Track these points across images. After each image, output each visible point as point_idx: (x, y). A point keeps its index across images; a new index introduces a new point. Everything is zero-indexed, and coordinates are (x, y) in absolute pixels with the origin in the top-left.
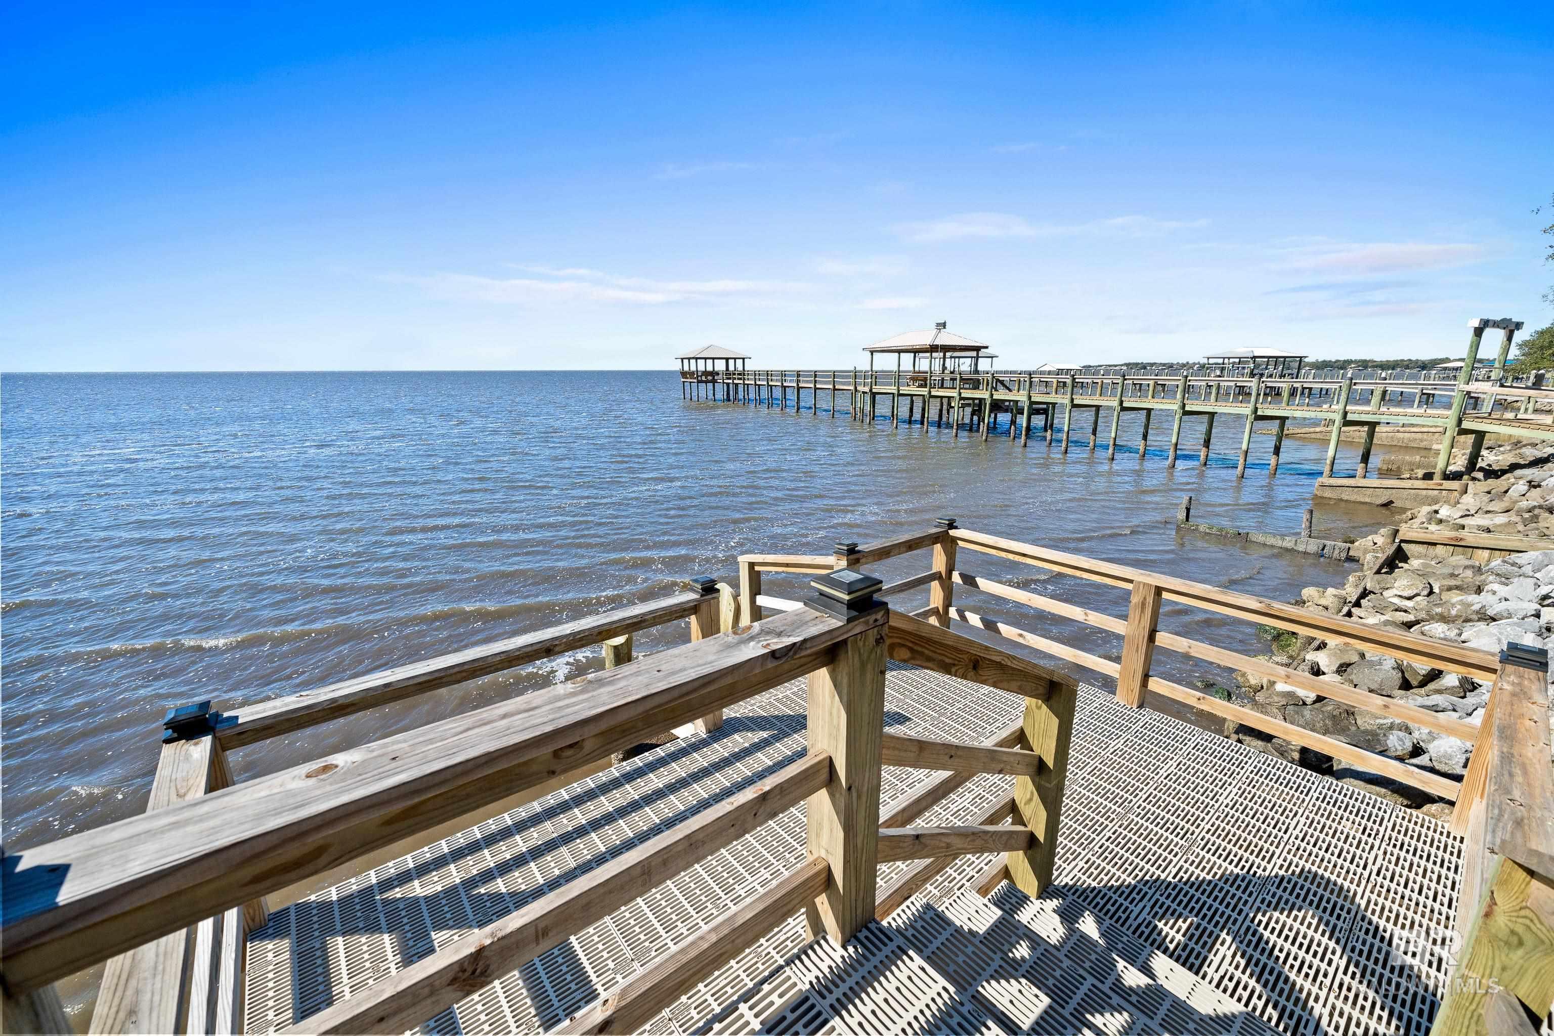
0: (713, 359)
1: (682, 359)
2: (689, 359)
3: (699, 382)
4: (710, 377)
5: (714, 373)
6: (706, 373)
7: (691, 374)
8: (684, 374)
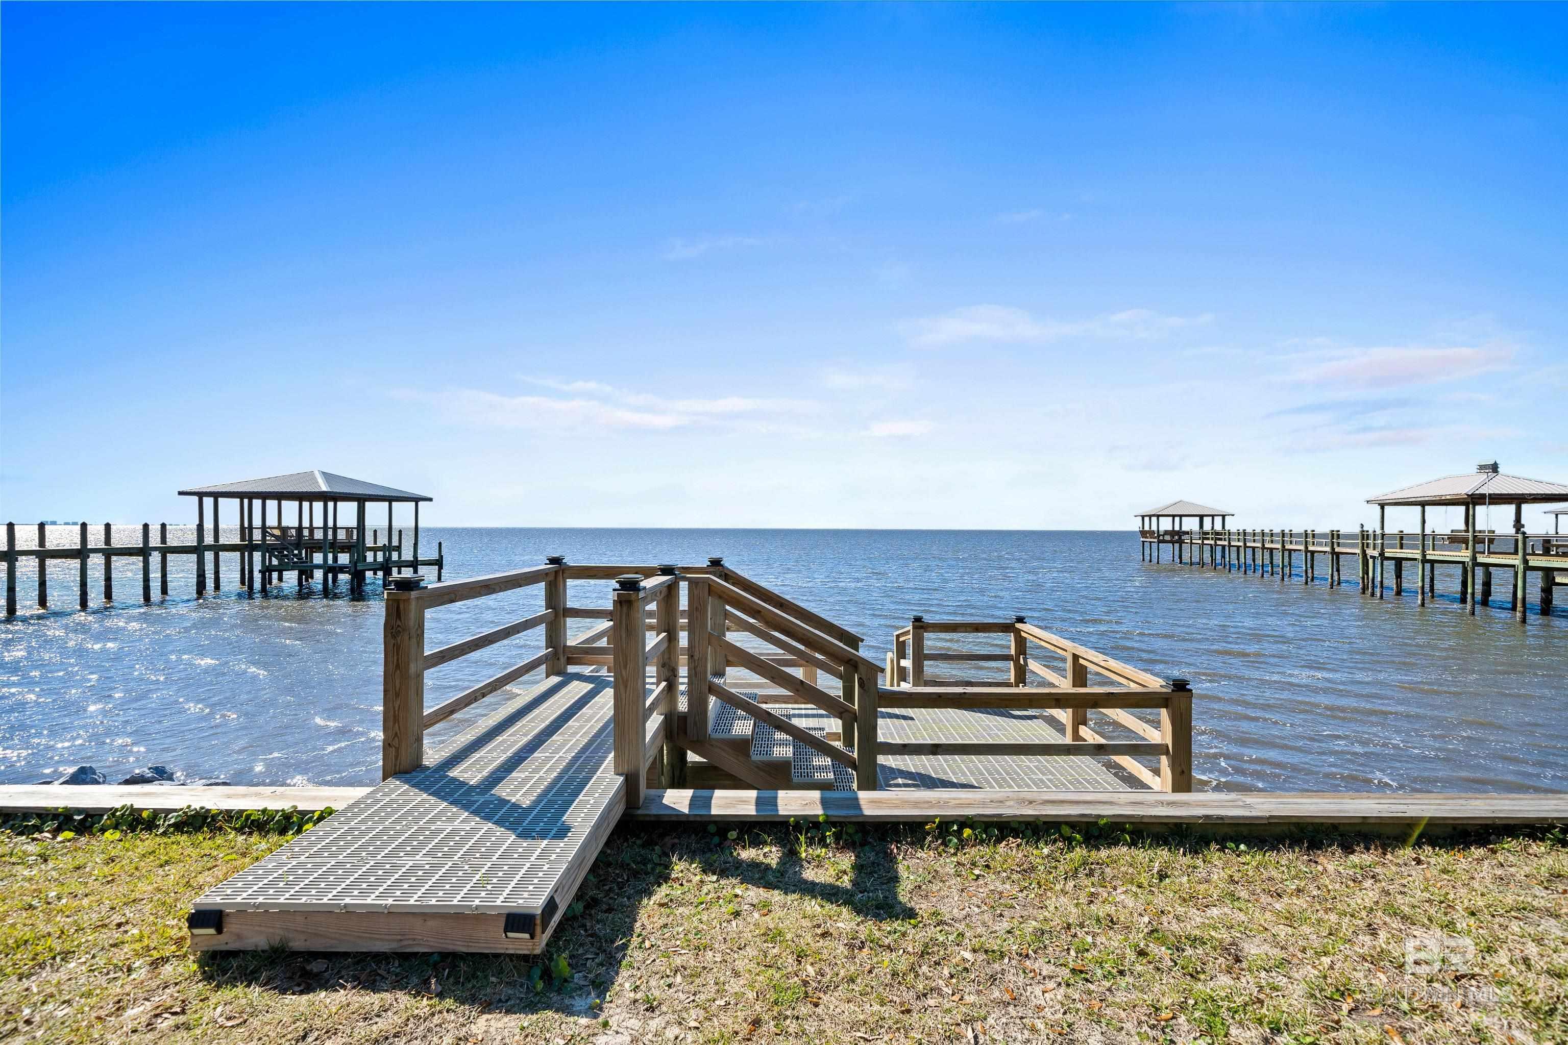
0: (1181, 516)
1: (1143, 517)
2: (1150, 516)
3: (1159, 542)
4: (1177, 537)
5: (1181, 533)
6: (1172, 533)
7: (1151, 533)
8: (1143, 533)
